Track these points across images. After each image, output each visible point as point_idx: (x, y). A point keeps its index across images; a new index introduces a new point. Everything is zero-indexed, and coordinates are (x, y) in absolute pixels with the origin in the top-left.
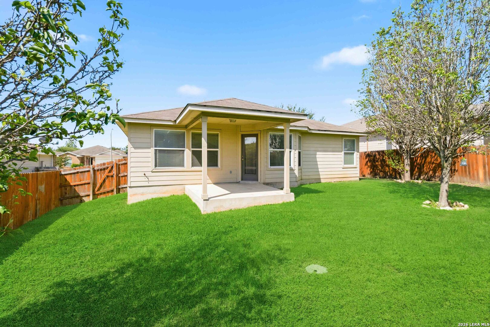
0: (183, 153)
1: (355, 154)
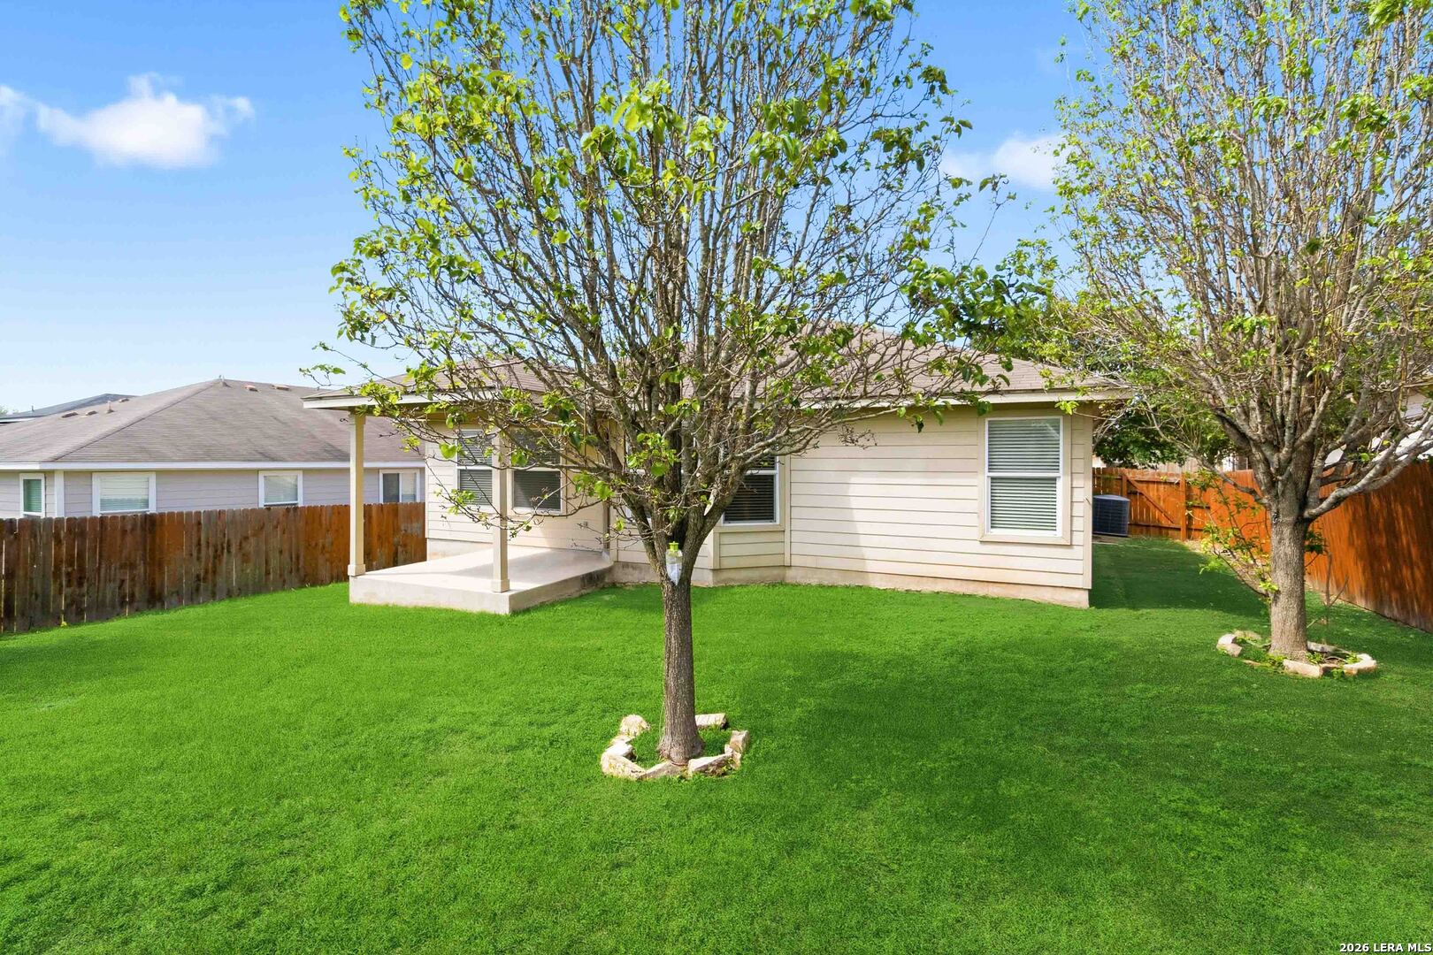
1: (1059, 485)
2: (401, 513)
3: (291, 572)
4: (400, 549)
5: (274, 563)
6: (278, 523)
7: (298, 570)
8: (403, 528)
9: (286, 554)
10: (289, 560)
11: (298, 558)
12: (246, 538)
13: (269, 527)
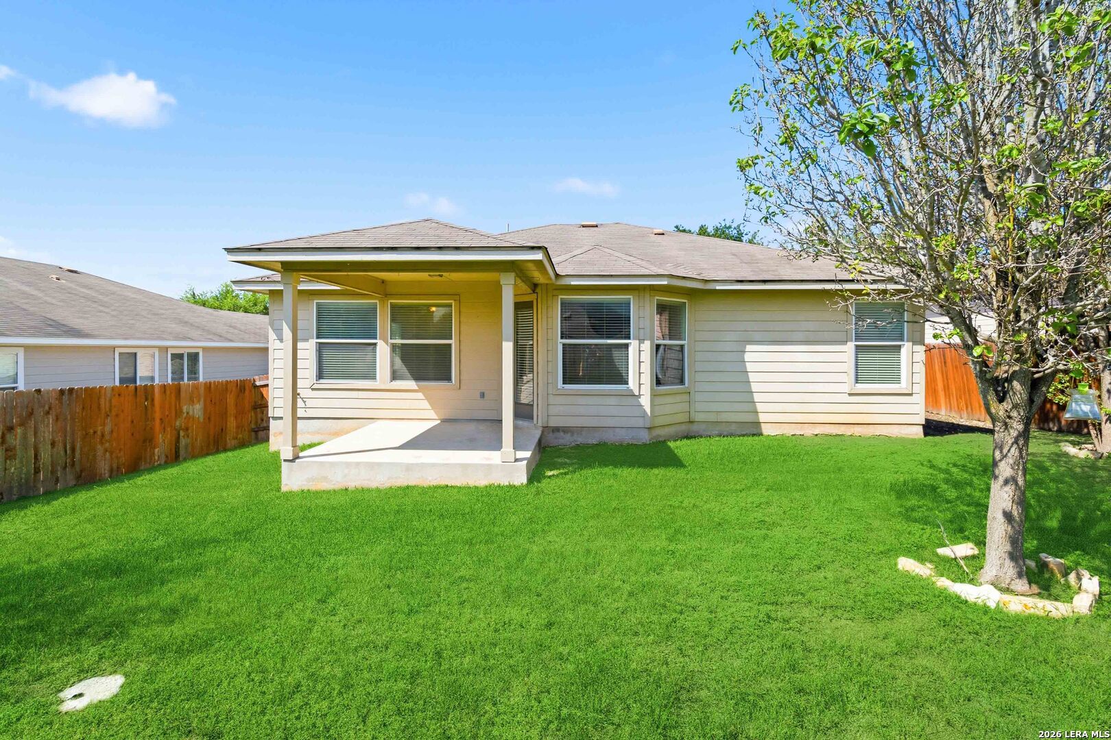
0: (374, 351)
1: (903, 350)
2: (183, 394)
3: (65, 468)
4: (182, 433)
5: (45, 456)
6: (50, 408)
7: (73, 464)
8: (185, 411)
9: (60, 447)
10: (62, 453)
11: (73, 450)
12: (11, 429)
13: (39, 412)
